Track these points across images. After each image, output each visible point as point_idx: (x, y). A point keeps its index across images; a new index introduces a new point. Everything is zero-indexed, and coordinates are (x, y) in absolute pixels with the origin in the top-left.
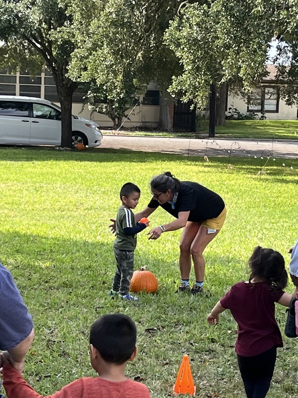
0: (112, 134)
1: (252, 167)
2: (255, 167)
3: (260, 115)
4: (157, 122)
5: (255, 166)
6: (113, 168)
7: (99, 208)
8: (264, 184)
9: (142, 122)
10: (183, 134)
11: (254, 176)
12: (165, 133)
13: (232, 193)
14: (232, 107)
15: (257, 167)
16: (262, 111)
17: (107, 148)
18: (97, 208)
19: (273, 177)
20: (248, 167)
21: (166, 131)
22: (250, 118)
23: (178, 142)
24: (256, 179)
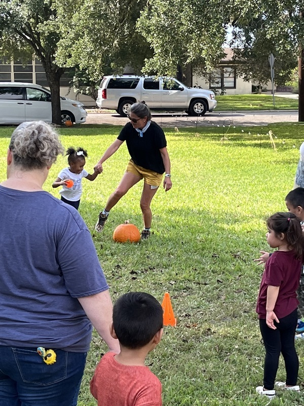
0: (95, 112)
1: (216, 135)
2: (218, 135)
3: (220, 91)
6: (98, 140)
8: (226, 148)
11: (218, 142)
13: (200, 157)
14: (196, 85)
15: (220, 134)
16: (222, 87)
19: (234, 142)
20: (212, 134)
24: (219, 145)
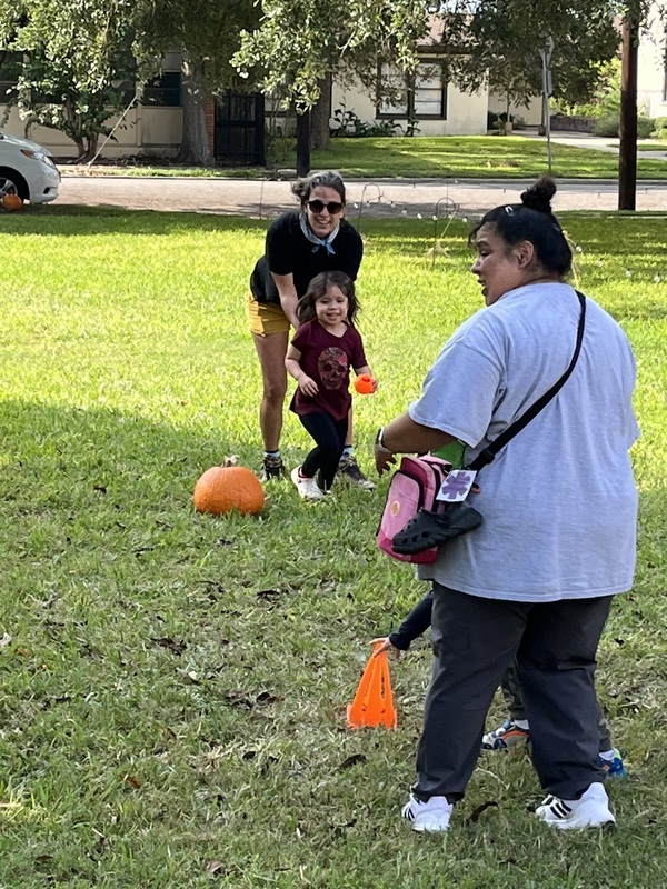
0: (76, 174)
1: (408, 240)
2: (415, 241)
3: (405, 124)
4: (177, 146)
5: (415, 237)
6: (99, 248)
7: (86, 336)
8: (444, 275)
9: (143, 145)
10: (238, 170)
11: (419, 260)
12: (198, 170)
13: (377, 297)
14: (342, 108)
15: (421, 239)
16: (411, 115)
17: (73, 205)
18: (83, 337)
19: (460, 259)
20: (399, 240)
21: (199, 164)
22: (382, 132)
23: (229, 188)
24: (423, 266)
